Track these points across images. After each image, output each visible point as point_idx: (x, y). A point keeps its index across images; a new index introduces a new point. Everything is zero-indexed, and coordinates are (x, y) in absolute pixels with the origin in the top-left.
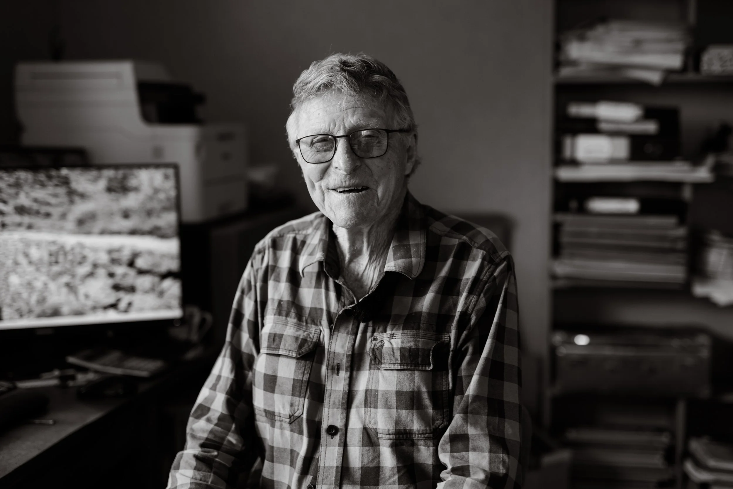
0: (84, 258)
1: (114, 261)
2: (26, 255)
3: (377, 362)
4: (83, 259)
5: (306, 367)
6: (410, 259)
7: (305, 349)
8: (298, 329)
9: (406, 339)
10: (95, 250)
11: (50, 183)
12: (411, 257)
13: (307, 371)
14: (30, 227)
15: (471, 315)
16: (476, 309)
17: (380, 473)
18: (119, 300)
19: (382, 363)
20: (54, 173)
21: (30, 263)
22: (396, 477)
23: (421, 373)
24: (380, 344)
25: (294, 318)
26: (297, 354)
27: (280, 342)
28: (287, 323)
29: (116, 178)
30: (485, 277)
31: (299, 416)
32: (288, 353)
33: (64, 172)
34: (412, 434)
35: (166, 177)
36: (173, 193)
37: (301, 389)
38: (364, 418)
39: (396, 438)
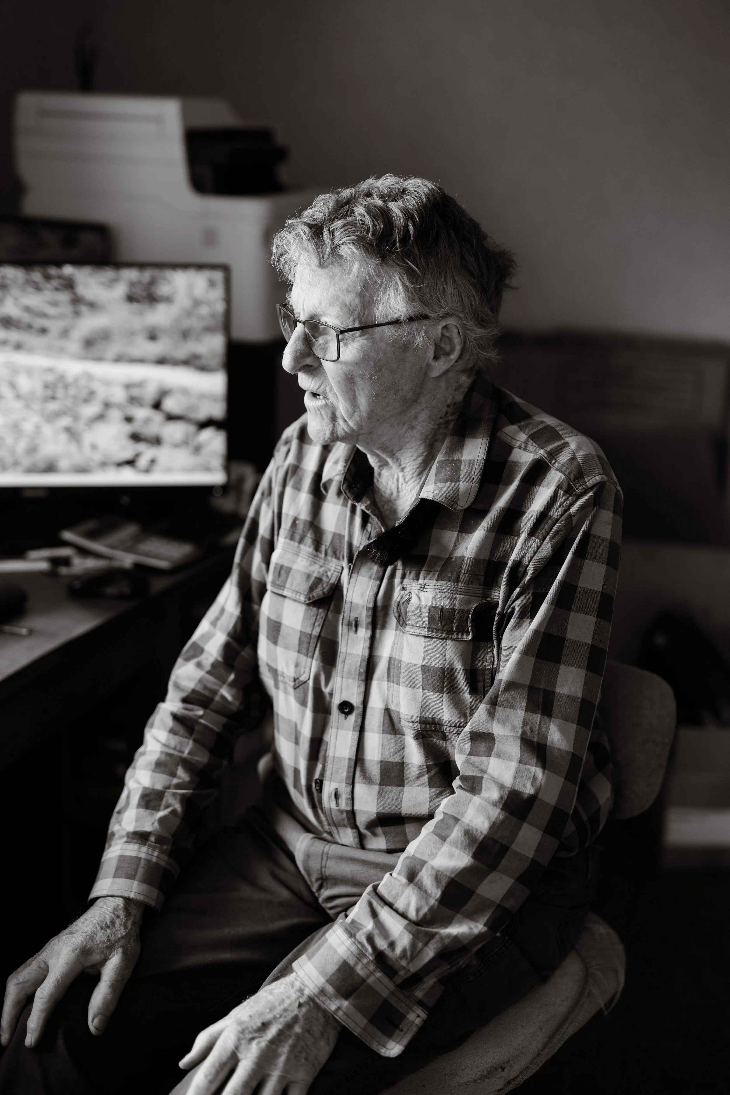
0: (92, 393)
1: (133, 400)
2: (13, 386)
3: (401, 623)
4: (90, 397)
5: (318, 617)
6: (457, 483)
7: (318, 592)
8: (312, 563)
9: (438, 594)
10: (107, 383)
11: (48, 286)
12: (459, 481)
13: (319, 623)
14: (18, 347)
15: (527, 566)
16: (535, 558)
17: (405, 772)
18: (138, 455)
19: (406, 625)
20: (53, 271)
21: (18, 397)
22: (425, 778)
23: (456, 644)
24: (407, 597)
25: (310, 547)
26: (305, 598)
27: (287, 578)
28: (299, 552)
29: (139, 282)
30: (556, 514)
31: (305, 681)
32: (294, 595)
33: (68, 270)
34: (442, 725)
35: (212, 284)
36: (220, 307)
37: (309, 645)
38: (386, 695)
39: (421, 728)
